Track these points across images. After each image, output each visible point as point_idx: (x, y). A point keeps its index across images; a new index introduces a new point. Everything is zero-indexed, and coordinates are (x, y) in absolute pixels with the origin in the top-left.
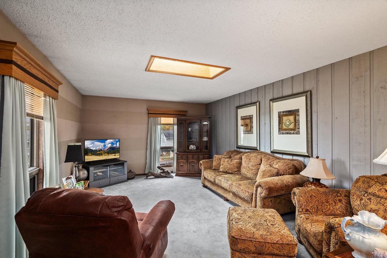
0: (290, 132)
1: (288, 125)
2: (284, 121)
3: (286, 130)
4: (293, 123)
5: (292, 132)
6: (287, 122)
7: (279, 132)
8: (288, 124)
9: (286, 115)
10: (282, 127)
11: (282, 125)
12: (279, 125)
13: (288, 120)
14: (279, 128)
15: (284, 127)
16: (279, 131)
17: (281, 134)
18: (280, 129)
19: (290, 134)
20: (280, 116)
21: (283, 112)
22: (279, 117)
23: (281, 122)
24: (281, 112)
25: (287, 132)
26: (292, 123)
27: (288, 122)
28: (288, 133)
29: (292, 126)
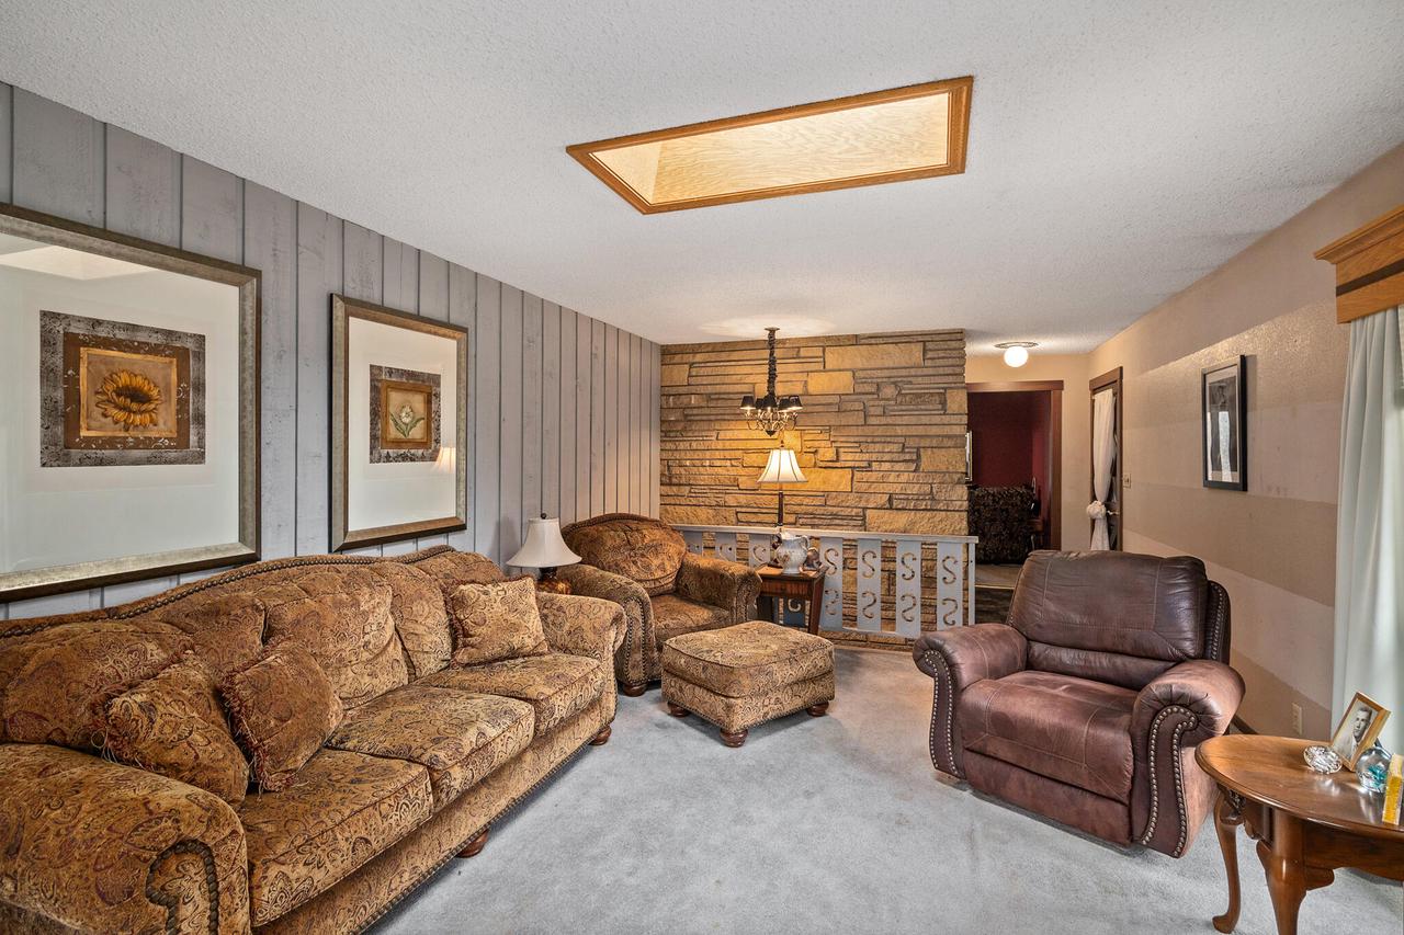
0: (412, 451)
1: (406, 425)
2: (392, 409)
3: (398, 443)
4: (422, 421)
5: (420, 452)
6: (404, 414)
7: (371, 453)
8: (407, 420)
9: (398, 387)
10: (385, 430)
11: (387, 423)
12: (373, 423)
13: (406, 407)
14: (374, 437)
15: (393, 433)
16: (372, 448)
17: (379, 461)
18: (376, 439)
19: (412, 460)
20: (380, 385)
21: (390, 371)
22: (374, 389)
23: (382, 410)
24: (380, 368)
25: (402, 451)
26: (418, 420)
27: (408, 415)
28: (404, 458)
29: (417, 433)
